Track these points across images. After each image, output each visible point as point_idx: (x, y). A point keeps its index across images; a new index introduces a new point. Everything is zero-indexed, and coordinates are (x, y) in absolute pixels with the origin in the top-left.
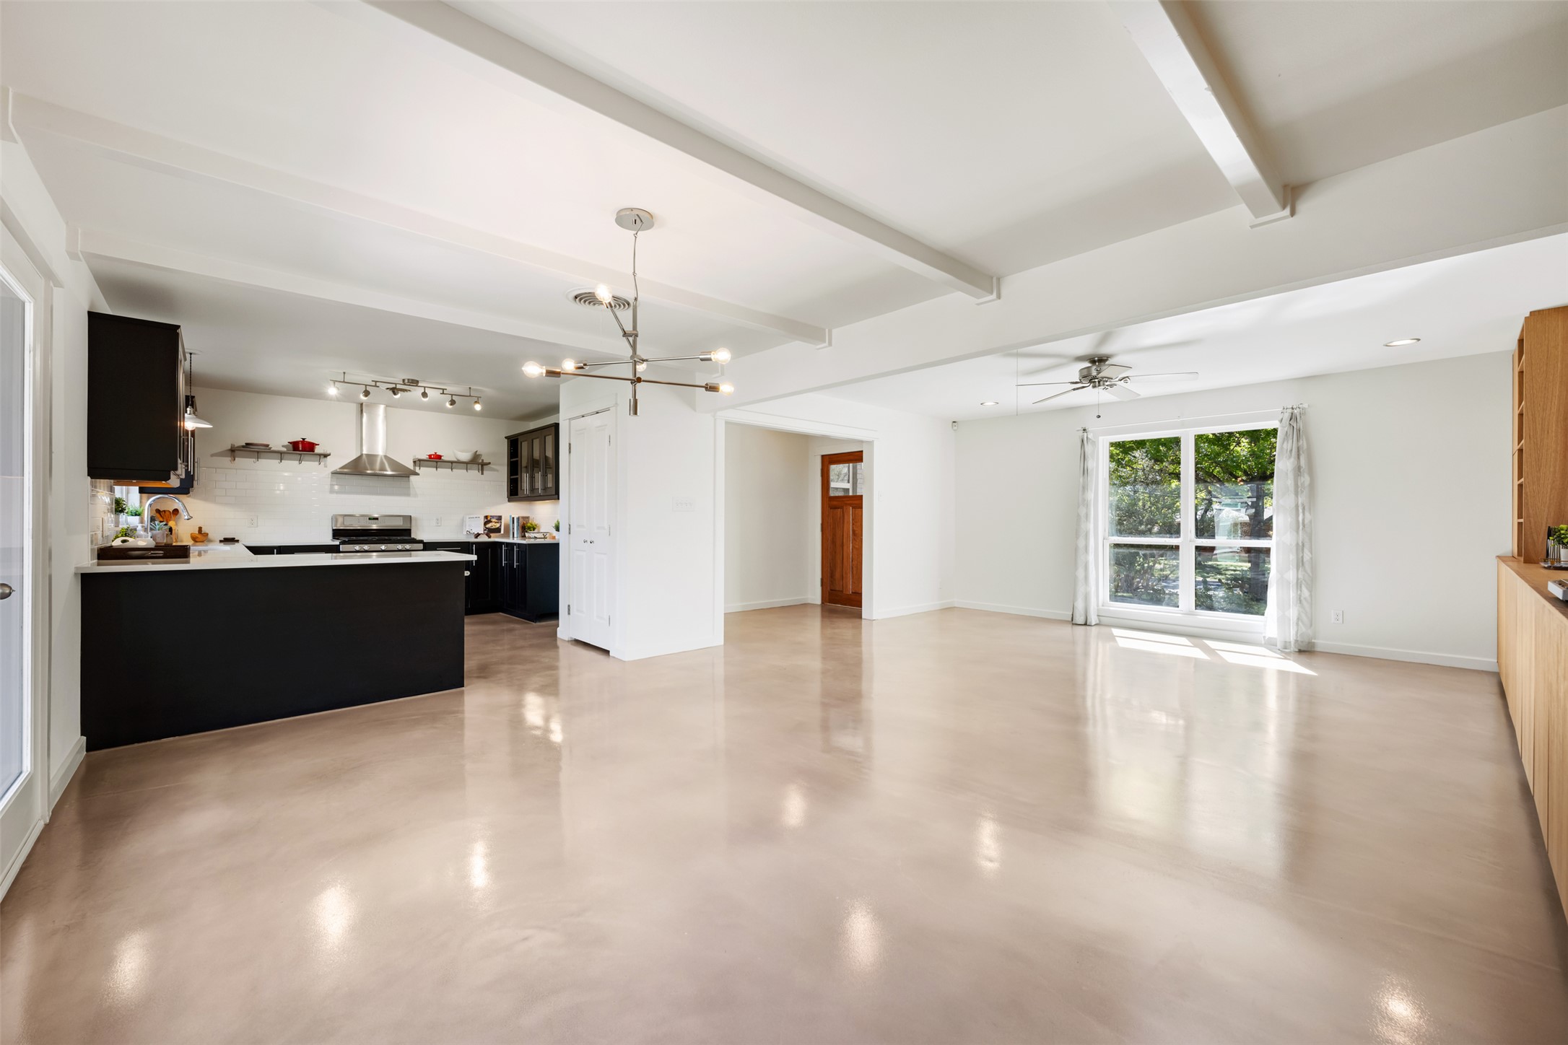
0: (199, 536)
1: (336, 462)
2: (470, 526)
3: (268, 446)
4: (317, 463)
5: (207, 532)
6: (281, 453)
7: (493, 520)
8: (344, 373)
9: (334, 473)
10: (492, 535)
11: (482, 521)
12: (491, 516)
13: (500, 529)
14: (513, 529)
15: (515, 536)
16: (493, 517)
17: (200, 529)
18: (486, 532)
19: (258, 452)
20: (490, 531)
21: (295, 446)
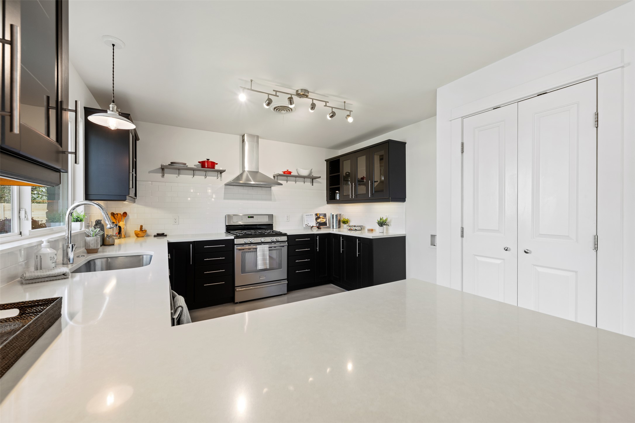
0: (140, 233)
1: (228, 177)
2: (307, 221)
3: (185, 164)
4: (216, 178)
5: (146, 229)
6: (193, 170)
7: (321, 217)
8: (252, 81)
9: (226, 185)
10: (321, 227)
11: (314, 217)
12: (319, 214)
13: (326, 223)
14: (333, 222)
15: (335, 227)
16: (320, 214)
17: (141, 226)
18: (317, 225)
19: (179, 169)
20: (321, 225)
21: (203, 164)
